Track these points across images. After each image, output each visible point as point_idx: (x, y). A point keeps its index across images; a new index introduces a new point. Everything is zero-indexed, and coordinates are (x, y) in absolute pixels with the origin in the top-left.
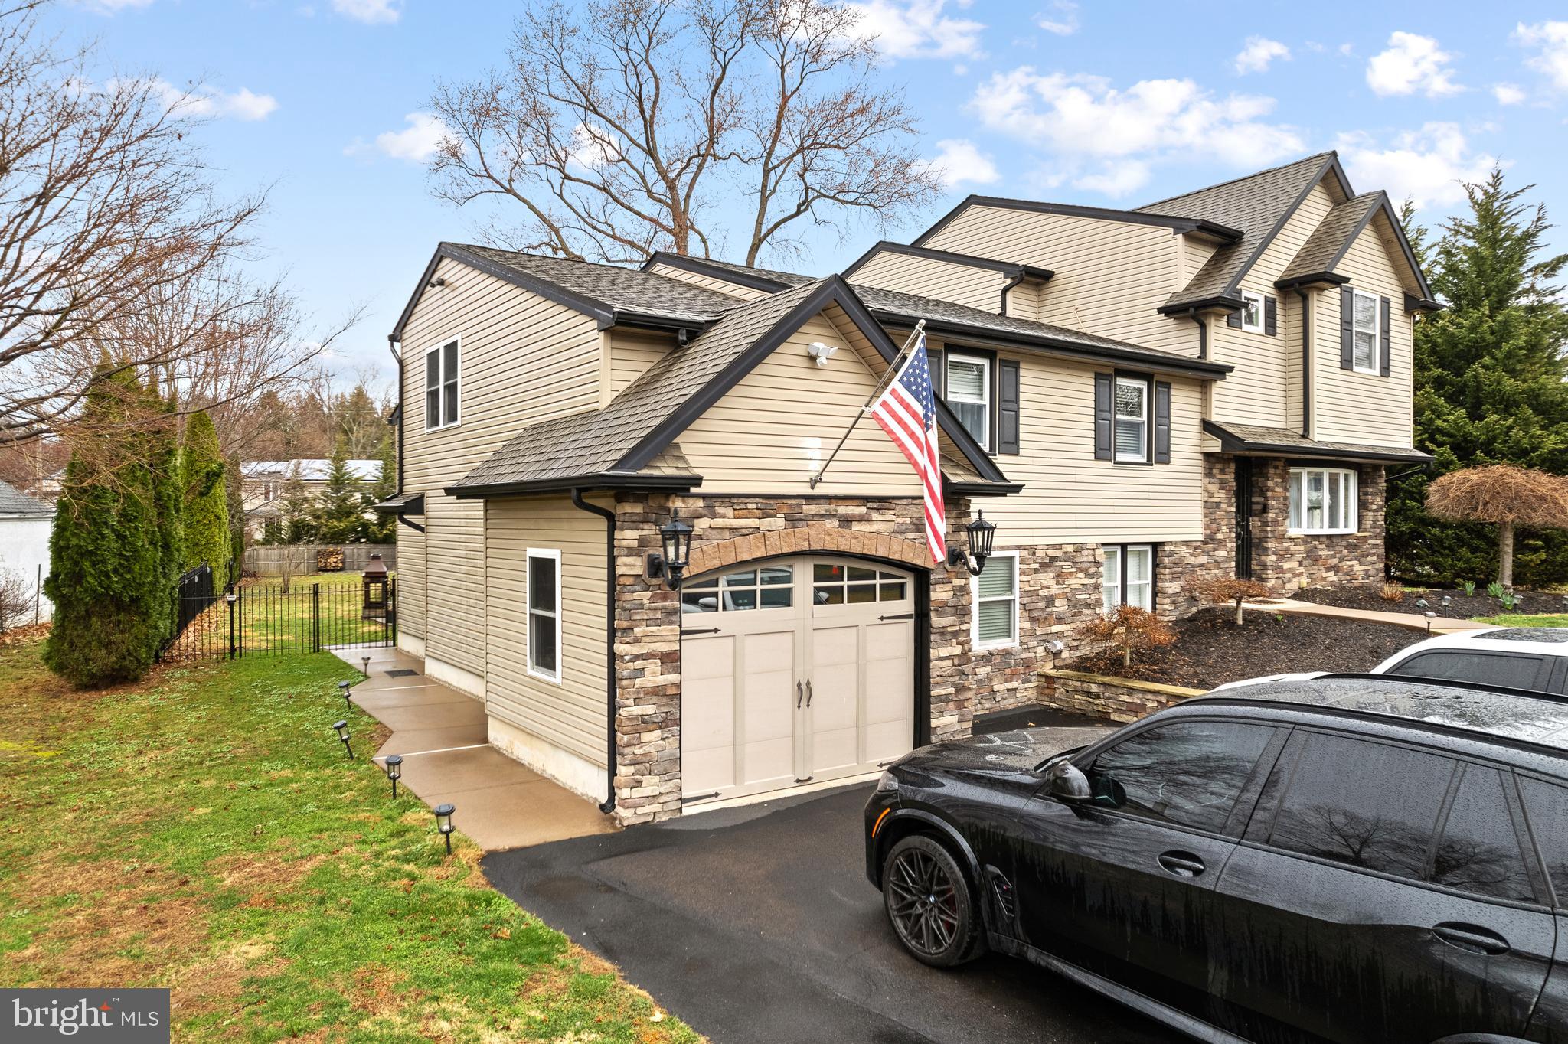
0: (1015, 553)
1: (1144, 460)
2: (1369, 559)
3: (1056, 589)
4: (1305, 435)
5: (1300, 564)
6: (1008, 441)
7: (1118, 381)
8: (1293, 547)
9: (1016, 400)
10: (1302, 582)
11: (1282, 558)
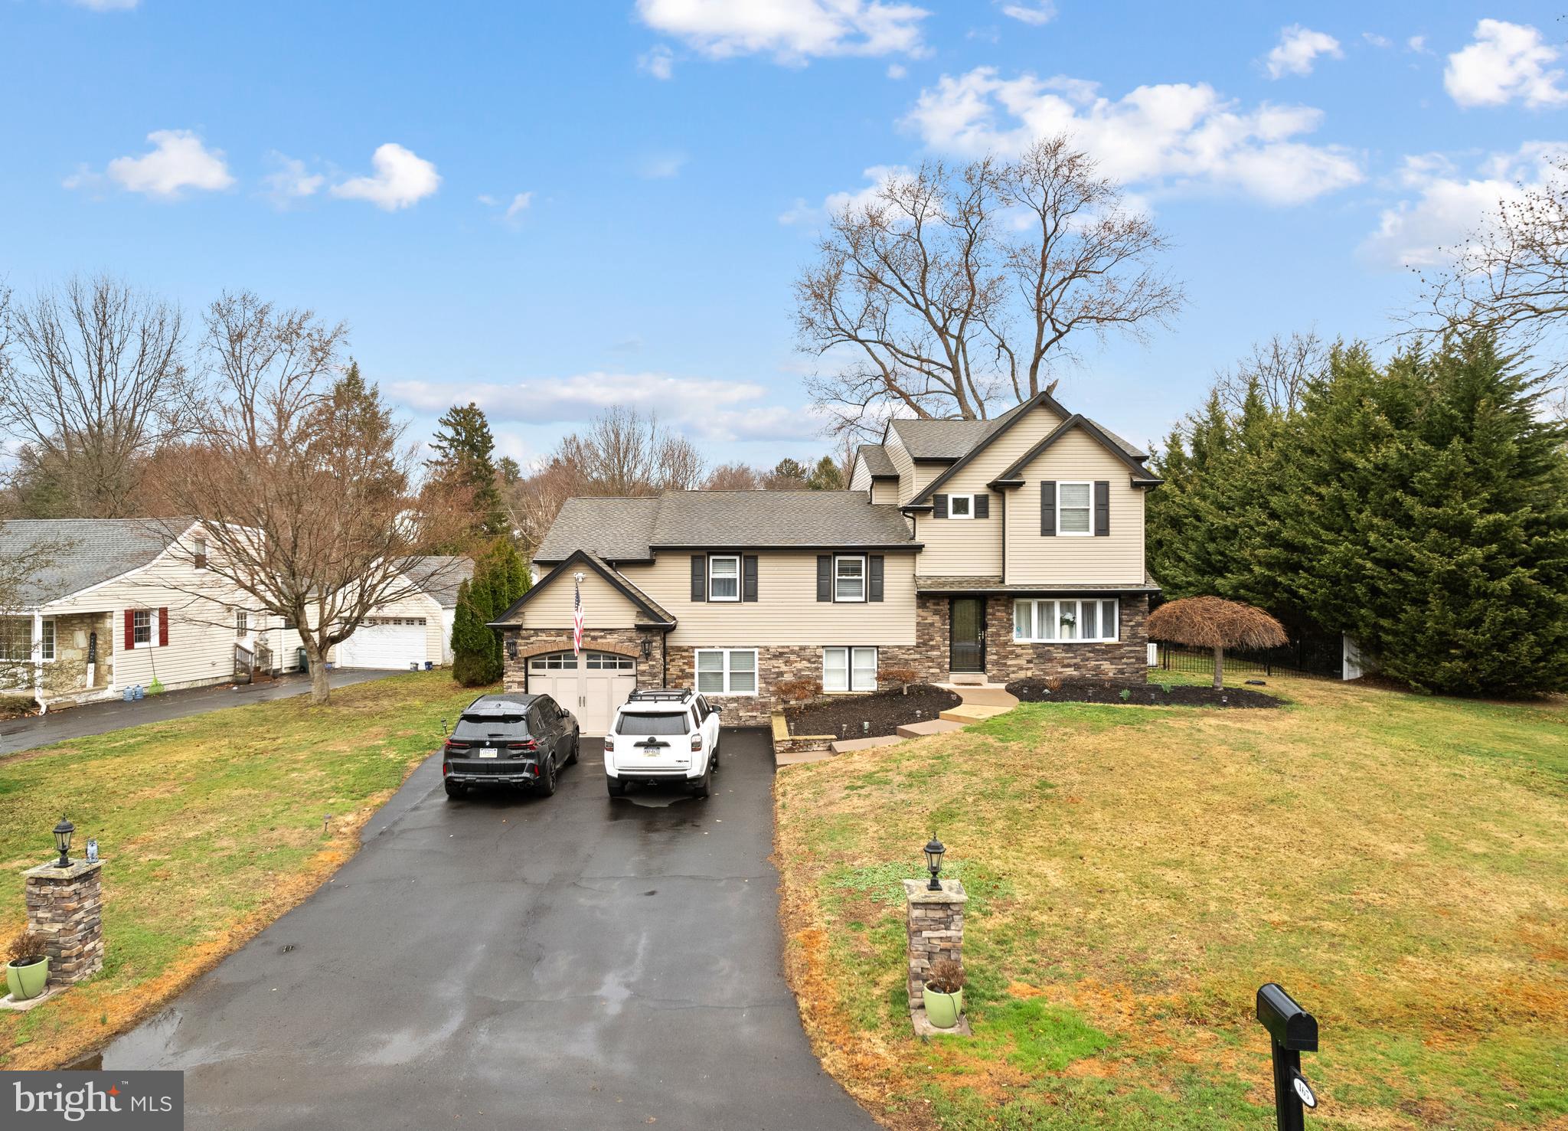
0: (756, 650)
1: (863, 599)
2: (1125, 660)
3: (784, 668)
4: (1003, 581)
5: (1029, 662)
6: (750, 594)
7: (838, 558)
8: (1019, 651)
9: (756, 575)
10: (1029, 674)
11: (1006, 657)
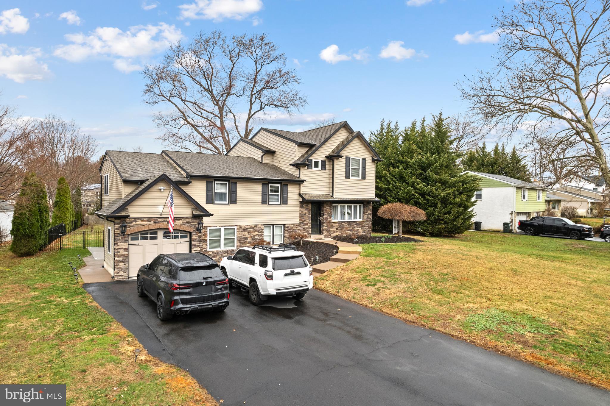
0: (236, 227)
1: (279, 204)
2: (365, 228)
3: (248, 235)
4: (332, 196)
5: (337, 229)
6: (233, 201)
7: (270, 185)
8: (334, 225)
9: (236, 191)
10: (337, 234)
11: (330, 228)
